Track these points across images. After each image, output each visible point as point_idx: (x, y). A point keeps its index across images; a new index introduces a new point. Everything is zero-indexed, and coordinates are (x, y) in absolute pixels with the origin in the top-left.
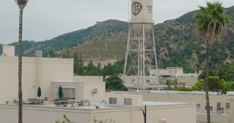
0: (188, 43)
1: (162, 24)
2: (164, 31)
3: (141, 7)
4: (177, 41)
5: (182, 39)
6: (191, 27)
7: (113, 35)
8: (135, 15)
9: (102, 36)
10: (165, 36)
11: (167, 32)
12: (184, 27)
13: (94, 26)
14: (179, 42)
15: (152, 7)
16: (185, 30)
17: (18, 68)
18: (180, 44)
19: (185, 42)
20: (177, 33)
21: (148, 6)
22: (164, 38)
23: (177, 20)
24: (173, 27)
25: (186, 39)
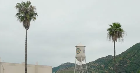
0: (99, 71)
1: (89, 63)
2: (89, 66)
3: (80, 50)
4: (95, 70)
5: (97, 69)
6: (100, 64)
7: (68, 68)
8: (78, 53)
9: (64, 69)
10: (90, 68)
11: (91, 67)
12: (97, 65)
13: (61, 65)
14: (96, 70)
15: (84, 50)
16: (98, 65)
17: (25, 57)
18: (96, 71)
19: (98, 70)
20: (94, 67)
21: (83, 50)
22: (89, 69)
23: (94, 62)
24: (93, 65)
25: (99, 69)
